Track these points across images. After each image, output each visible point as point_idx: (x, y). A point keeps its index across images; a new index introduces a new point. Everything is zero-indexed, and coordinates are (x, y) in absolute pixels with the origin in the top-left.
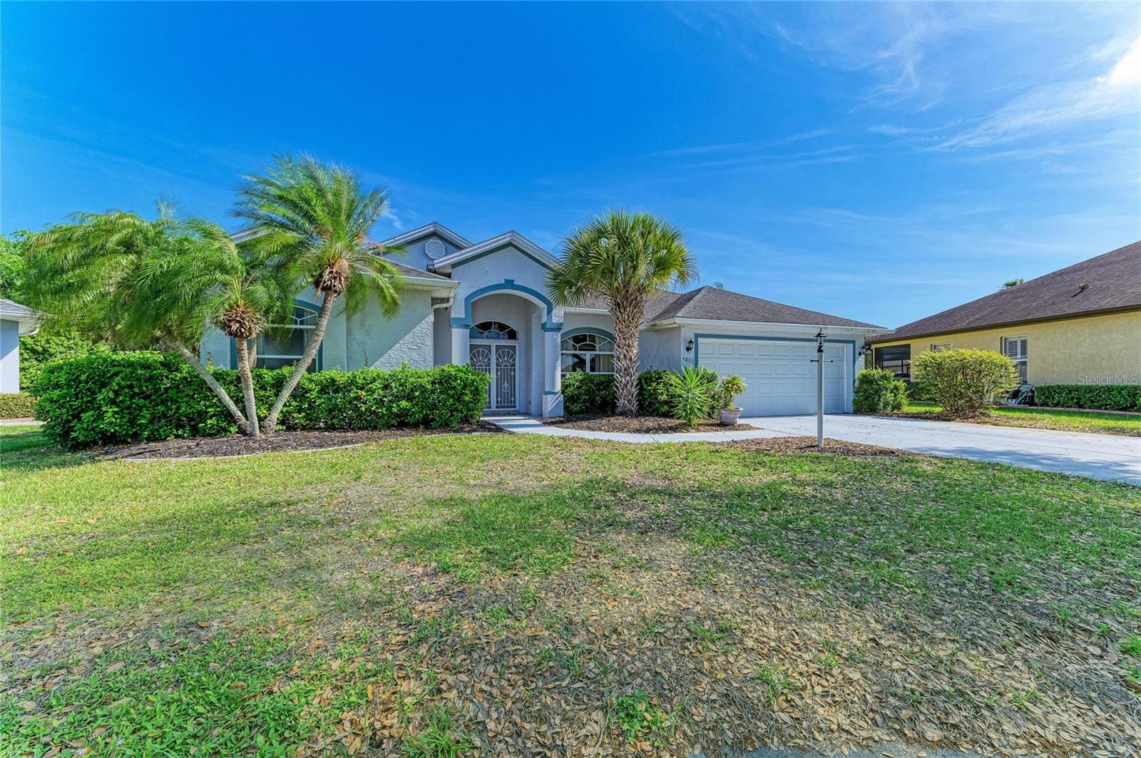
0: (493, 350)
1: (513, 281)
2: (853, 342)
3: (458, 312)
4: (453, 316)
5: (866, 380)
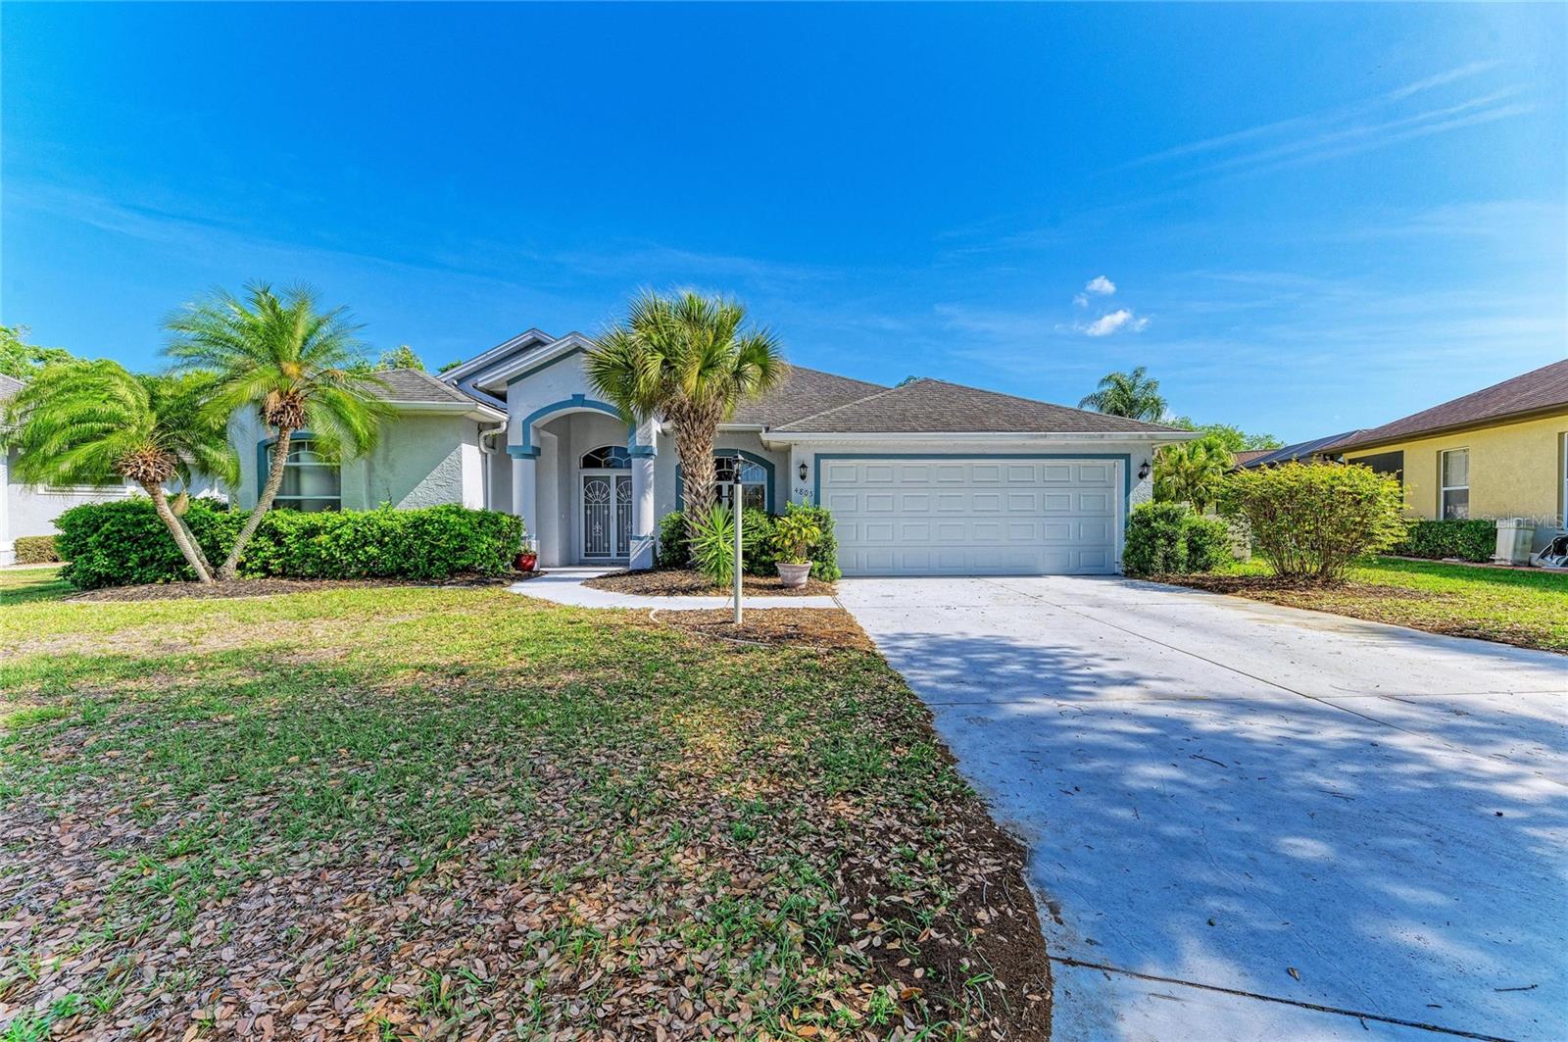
0: (613, 482)
1: (584, 396)
2: (1127, 457)
3: (515, 439)
4: (509, 444)
5: (1142, 520)
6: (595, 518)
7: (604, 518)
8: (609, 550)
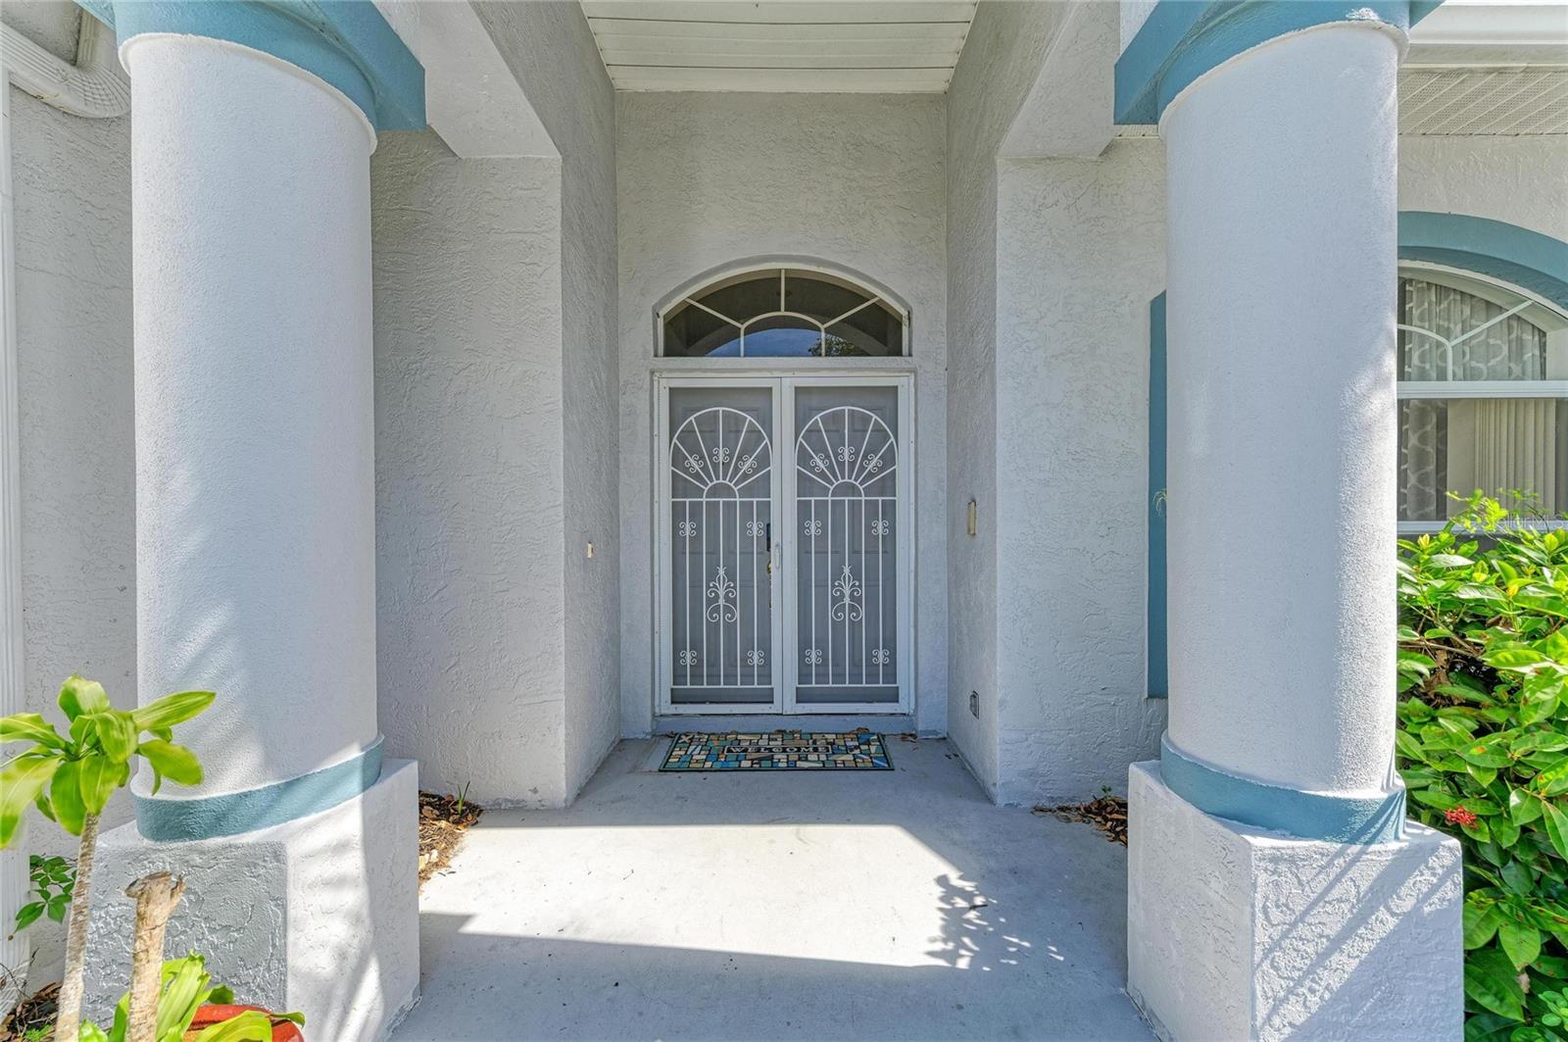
0: (784, 411)
6: (713, 552)
7: (747, 553)
8: (766, 676)
